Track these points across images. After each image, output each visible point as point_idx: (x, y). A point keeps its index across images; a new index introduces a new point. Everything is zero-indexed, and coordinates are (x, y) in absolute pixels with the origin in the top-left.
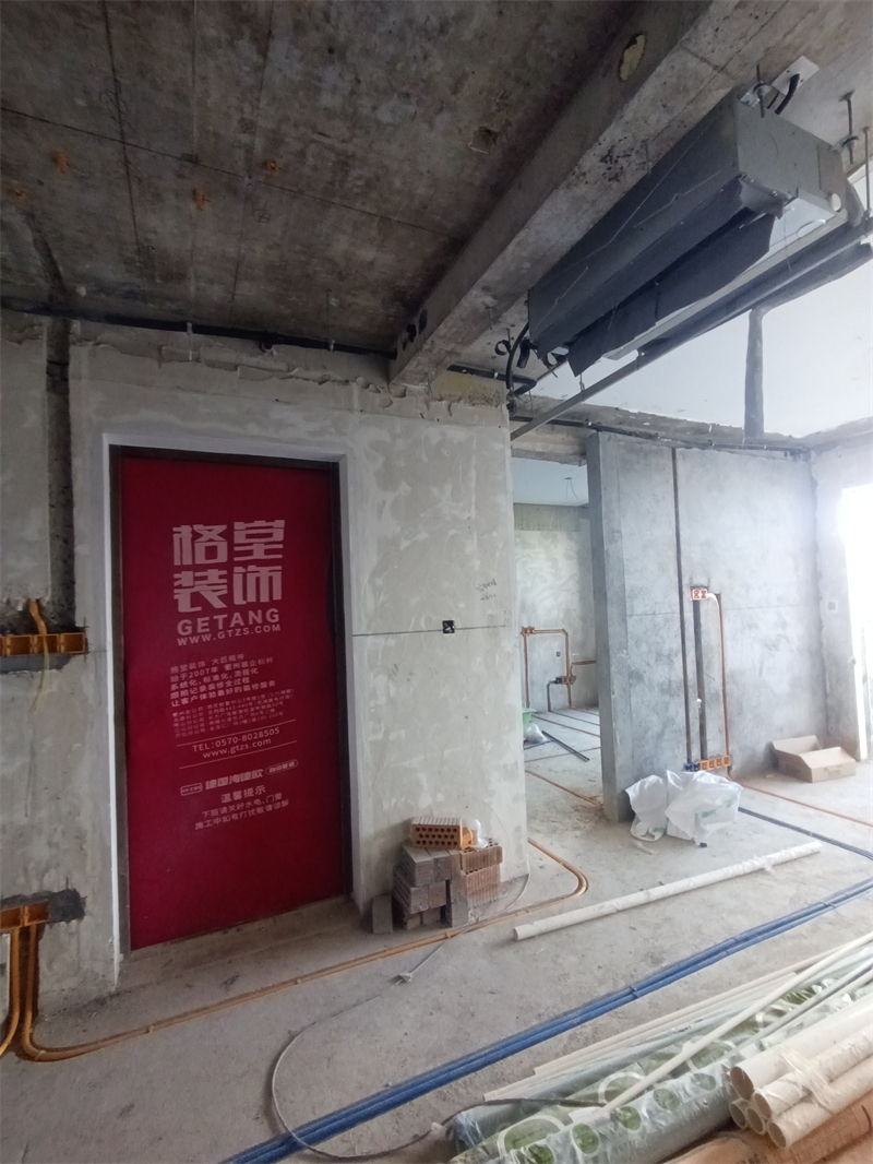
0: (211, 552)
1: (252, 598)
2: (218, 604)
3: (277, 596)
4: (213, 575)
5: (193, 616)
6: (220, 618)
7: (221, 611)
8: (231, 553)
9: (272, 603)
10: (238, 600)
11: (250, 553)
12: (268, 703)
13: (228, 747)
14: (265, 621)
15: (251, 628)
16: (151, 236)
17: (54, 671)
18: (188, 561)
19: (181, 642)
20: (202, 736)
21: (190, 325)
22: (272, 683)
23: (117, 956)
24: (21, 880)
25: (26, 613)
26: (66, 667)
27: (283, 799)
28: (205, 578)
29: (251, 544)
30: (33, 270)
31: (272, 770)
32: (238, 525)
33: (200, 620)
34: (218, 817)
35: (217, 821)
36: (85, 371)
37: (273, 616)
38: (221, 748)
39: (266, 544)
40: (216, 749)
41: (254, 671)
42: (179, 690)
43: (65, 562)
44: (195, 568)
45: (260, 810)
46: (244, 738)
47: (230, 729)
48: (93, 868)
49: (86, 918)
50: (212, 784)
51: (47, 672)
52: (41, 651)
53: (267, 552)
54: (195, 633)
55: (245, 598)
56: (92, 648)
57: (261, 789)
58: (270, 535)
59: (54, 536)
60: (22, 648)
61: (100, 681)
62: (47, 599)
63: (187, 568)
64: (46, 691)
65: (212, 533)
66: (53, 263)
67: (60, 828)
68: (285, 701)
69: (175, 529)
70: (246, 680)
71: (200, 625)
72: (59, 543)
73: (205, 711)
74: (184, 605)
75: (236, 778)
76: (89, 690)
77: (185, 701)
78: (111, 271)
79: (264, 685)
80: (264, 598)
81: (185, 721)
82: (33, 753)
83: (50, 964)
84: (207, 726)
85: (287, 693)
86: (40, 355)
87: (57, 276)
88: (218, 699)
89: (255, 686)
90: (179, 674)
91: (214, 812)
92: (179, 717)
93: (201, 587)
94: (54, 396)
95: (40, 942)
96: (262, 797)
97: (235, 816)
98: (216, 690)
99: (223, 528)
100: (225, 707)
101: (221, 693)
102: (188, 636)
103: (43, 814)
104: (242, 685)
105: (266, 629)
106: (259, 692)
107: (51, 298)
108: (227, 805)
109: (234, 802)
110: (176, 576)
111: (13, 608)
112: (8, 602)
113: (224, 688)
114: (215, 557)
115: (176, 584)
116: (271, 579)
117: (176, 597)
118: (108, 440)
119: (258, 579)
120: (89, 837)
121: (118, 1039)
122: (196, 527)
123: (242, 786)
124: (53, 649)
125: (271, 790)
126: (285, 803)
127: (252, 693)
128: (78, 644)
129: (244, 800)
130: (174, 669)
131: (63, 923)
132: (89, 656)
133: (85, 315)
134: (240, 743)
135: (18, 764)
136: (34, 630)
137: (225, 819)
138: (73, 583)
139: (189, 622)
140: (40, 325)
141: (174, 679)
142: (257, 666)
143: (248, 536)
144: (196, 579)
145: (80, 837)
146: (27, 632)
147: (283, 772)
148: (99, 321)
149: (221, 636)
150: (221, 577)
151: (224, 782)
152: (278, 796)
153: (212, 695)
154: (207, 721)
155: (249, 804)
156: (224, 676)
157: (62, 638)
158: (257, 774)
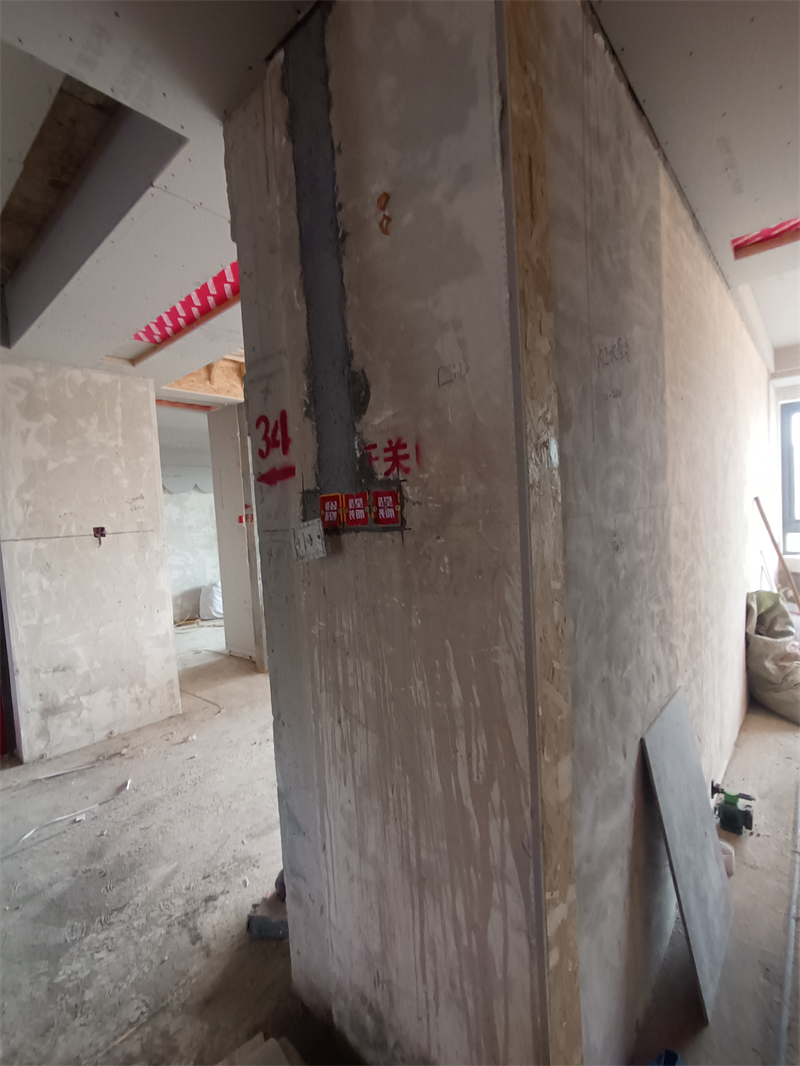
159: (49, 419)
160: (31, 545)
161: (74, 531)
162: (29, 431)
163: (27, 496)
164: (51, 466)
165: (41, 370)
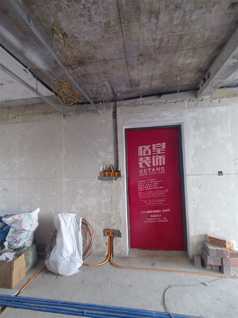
0: (147, 152)
1: (157, 164)
2: (149, 166)
3: (164, 163)
4: (148, 158)
5: (143, 169)
6: (149, 169)
7: (149, 168)
8: (152, 152)
9: (163, 166)
10: (154, 165)
11: (157, 152)
12: (162, 193)
13: (152, 203)
14: (161, 170)
15: (157, 172)
16: (132, 77)
17: (115, 180)
18: (142, 155)
19: (141, 175)
20: (145, 199)
21: (141, 96)
22: (163, 187)
23: (128, 249)
24: (110, 225)
25: (110, 167)
26: (117, 180)
27: (167, 219)
28: (146, 159)
29: (157, 150)
30: (110, 93)
31: (163, 211)
32: (153, 145)
33: (145, 170)
34: (150, 221)
35: (149, 222)
36: (119, 113)
37: (163, 169)
38: (150, 203)
39: (161, 149)
40: (149, 203)
41: (158, 184)
42: (140, 187)
43: (117, 156)
44: (143, 156)
45: (160, 221)
46: (156, 201)
47: (152, 198)
48: (123, 226)
49: (122, 237)
50: (148, 212)
51: (114, 181)
52: (113, 176)
53: (161, 152)
54: (143, 173)
55: (155, 164)
56: (122, 176)
57: (160, 215)
58: (162, 147)
59: (115, 151)
60: (109, 175)
61: (123, 183)
62: (113, 164)
63: (141, 157)
64: (113, 185)
65: (147, 147)
66: (113, 90)
67: (117, 216)
68: (167, 193)
69: (139, 147)
70: (156, 186)
71: (145, 171)
72: (115, 152)
73: (146, 193)
74: (141, 166)
75: (154, 211)
76: (121, 186)
77: (141, 190)
78: (124, 88)
79: (161, 188)
80: (160, 164)
81: (142, 195)
82: (111, 198)
83: (115, 246)
84: (147, 197)
85: (167, 190)
86: (111, 111)
87: (114, 93)
88: (149, 190)
89: (158, 188)
90: (140, 183)
91: (149, 219)
92: (140, 194)
93: (145, 161)
94: (114, 120)
95: (113, 240)
96: (161, 218)
97: (154, 221)
98: (149, 188)
99: (150, 146)
100: (151, 192)
101: (150, 189)
102: (142, 174)
103: (113, 212)
104: (155, 187)
105: (161, 172)
106: (159, 189)
107: (113, 98)
108: (152, 218)
109: (153, 218)
110: (139, 159)
111: (108, 167)
112: (107, 165)
113: (151, 187)
114: (148, 154)
115: (139, 161)
116: (162, 159)
117: (139, 164)
118: (124, 128)
119: (159, 159)
120: (122, 219)
121: (129, 268)
122: (143, 146)
123: (156, 214)
124: (115, 176)
125: (163, 216)
126: (167, 221)
127: (158, 189)
128: (119, 175)
129: (156, 217)
130: (139, 182)
131: (117, 237)
132: (121, 178)
133: (119, 100)
134: (155, 202)
135: (109, 200)
136: (112, 172)
137: (151, 222)
138: (118, 161)
139: (142, 170)
140: (111, 104)
141: (139, 184)
142: (159, 182)
143: (156, 148)
144: (143, 159)
145: (120, 219)
146: (110, 172)
147: (166, 212)
148: (122, 101)
149: (150, 174)
150: (149, 159)
151: (151, 212)
152: (165, 218)
153: (148, 189)
154: (147, 196)
155: (157, 219)
156: (151, 184)
157: (116, 173)
158: (159, 211)
159: (203, 129)
160: (196, 177)
161: (210, 173)
162: (196, 135)
163: (195, 159)
164: (203, 147)
165: (200, 112)
